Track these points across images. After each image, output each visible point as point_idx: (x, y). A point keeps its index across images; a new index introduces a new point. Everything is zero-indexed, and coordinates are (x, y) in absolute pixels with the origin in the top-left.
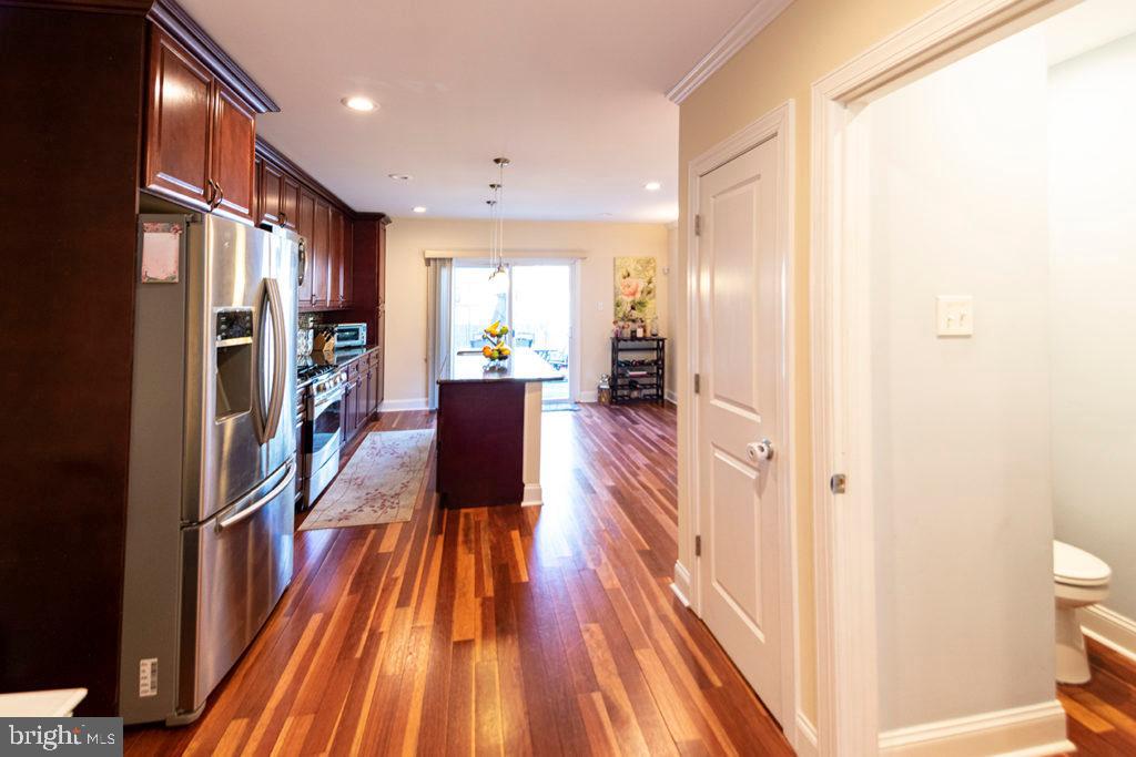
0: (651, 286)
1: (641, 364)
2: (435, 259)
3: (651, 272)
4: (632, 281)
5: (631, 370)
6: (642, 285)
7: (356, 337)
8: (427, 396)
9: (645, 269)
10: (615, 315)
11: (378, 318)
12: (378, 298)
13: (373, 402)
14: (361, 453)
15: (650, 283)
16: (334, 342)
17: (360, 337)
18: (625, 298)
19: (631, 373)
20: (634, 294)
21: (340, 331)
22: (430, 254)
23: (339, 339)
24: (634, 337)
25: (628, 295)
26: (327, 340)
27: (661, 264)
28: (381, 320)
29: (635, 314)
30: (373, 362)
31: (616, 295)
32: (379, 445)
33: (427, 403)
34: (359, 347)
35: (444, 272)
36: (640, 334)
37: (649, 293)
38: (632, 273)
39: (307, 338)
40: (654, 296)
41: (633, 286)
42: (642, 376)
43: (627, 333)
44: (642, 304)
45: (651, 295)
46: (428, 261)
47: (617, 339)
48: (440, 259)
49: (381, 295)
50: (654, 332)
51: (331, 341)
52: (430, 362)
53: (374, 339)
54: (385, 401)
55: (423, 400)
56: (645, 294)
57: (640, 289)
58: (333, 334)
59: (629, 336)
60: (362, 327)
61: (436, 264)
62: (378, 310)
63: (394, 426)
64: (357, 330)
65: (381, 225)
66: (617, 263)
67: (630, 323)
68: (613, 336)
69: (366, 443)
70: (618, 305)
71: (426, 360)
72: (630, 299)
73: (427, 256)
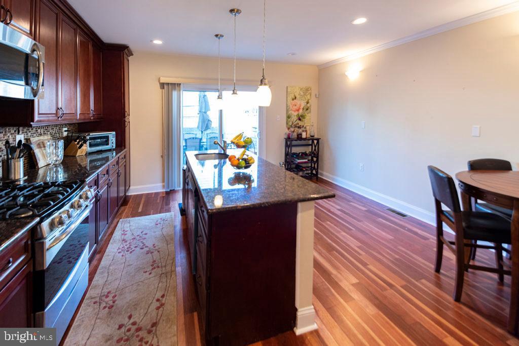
0: (308, 105)
1: (304, 155)
2: (168, 84)
3: (309, 96)
4: (297, 102)
5: (298, 159)
6: (303, 104)
7: (107, 143)
8: (163, 181)
9: (305, 94)
10: (287, 124)
11: (125, 127)
12: (124, 112)
13: (122, 188)
14: (112, 249)
15: (308, 103)
16: (86, 148)
17: (110, 142)
18: (293, 112)
19: (299, 161)
20: (298, 110)
21: (91, 139)
22: (163, 80)
23: (91, 146)
24: (299, 137)
25: (295, 111)
26: (80, 147)
27: (314, 91)
28: (127, 129)
29: (301, 123)
30: (121, 162)
31: (287, 111)
32: (129, 237)
33: (164, 187)
34: (109, 150)
35: (175, 94)
36: (304, 136)
37: (307, 109)
38: (298, 97)
39: (56, 147)
40: (310, 111)
41: (298, 106)
42: (305, 162)
43: (295, 135)
44: (303, 116)
45: (309, 110)
46: (162, 85)
47: (288, 139)
48: (171, 84)
49: (127, 109)
50: (312, 134)
51: (84, 147)
52: (166, 157)
53: (121, 143)
54: (131, 188)
55: (160, 184)
56: (305, 110)
57: (302, 107)
58: (85, 142)
59: (296, 136)
60: (112, 136)
61: (169, 88)
62: (125, 121)
63: (140, 210)
64: (107, 137)
65: (125, 56)
66: (289, 90)
67: (296, 129)
68: (286, 137)
69: (117, 234)
70: (289, 117)
71: (162, 156)
72: (296, 113)
73: (161, 82)
